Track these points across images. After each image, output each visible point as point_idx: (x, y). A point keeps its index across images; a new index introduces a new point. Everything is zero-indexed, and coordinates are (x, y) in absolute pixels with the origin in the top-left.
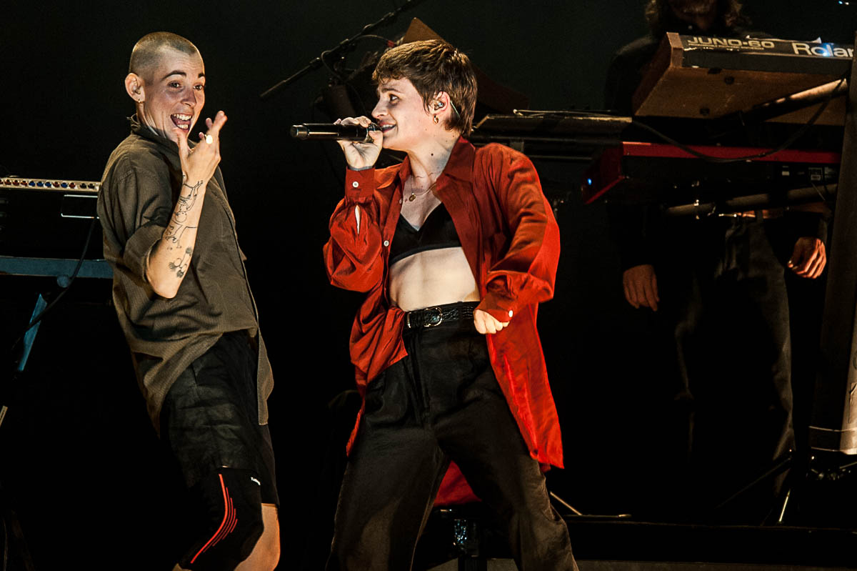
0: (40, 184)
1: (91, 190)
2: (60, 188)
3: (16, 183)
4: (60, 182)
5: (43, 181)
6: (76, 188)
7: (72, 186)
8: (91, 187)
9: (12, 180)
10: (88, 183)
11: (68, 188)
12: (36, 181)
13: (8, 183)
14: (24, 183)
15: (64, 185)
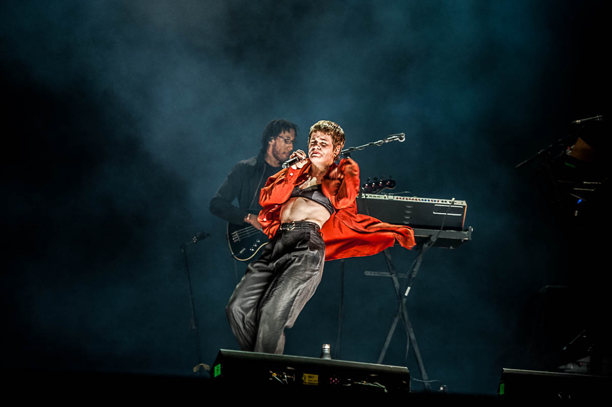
0: (425, 200)
1: (445, 203)
2: (434, 202)
3: (416, 200)
4: (434, 200)
5: (427, 199)
6: (440, 202)
7: (438, 201)
8: (446, 202)
9: (415, 198)
10: (444, 200)
11: (437, 202)
12: (424, 199)
13: (413, 199)
14: (419, 200)
15: (435, 201)
